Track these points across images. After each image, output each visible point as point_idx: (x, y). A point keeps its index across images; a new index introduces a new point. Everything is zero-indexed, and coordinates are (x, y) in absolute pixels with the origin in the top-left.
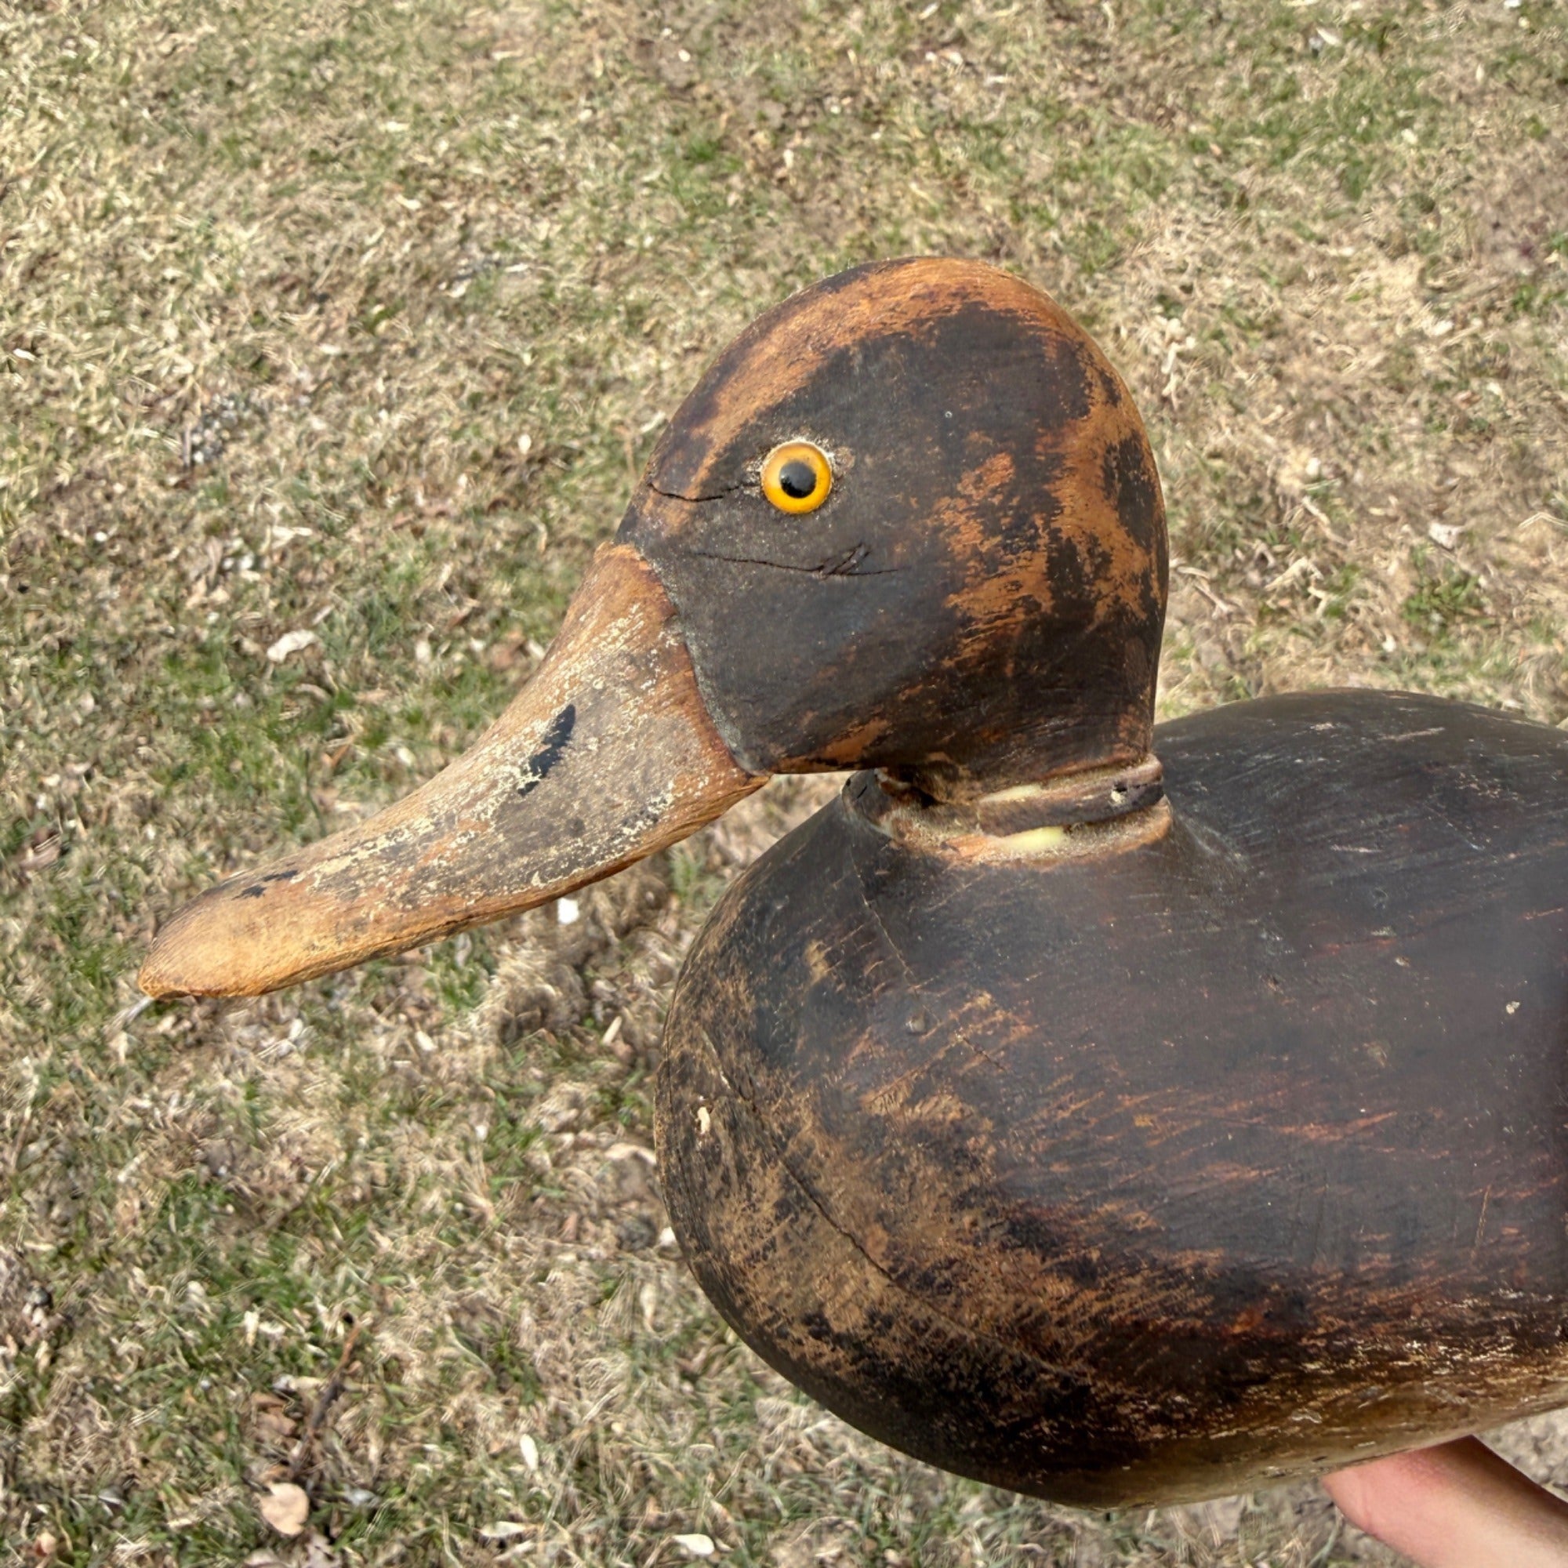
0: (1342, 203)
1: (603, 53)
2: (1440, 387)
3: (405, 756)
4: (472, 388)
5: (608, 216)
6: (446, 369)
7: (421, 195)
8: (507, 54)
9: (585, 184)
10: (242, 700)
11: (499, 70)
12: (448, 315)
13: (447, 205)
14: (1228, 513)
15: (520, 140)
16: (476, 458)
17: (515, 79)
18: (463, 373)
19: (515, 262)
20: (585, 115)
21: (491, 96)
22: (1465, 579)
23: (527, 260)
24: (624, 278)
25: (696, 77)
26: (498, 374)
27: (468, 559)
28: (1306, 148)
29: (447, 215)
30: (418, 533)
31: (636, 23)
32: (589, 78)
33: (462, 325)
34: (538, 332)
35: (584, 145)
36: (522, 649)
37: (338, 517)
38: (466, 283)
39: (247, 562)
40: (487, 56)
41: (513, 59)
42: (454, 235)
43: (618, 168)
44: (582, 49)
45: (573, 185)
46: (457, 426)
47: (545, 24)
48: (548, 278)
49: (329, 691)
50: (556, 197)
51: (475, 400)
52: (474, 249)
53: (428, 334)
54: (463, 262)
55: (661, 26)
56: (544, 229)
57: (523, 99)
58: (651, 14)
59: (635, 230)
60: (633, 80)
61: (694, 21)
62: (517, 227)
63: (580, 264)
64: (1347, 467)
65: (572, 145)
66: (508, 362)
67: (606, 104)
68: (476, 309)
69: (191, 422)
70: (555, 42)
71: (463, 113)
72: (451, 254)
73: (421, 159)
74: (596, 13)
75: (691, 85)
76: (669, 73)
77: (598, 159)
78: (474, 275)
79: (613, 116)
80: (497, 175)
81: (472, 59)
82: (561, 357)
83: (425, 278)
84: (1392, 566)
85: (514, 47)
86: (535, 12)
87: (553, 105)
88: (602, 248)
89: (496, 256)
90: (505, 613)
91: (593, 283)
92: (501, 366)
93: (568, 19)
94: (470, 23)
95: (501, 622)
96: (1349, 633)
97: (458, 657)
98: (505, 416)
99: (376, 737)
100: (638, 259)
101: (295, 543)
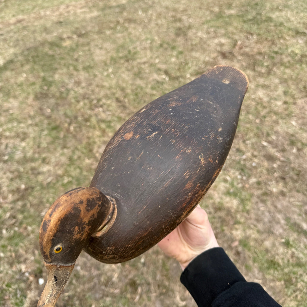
1: (33, 111)
3: (2, 255)
4: (11, 176)
6: (5, 173)
12: (5, 163)
16: (13, 190)
25: (52, 114)
27: (13, 211)
30: (2, 207)
31: (39, 105)
38: (8, 156)
45: (29, 135)
46: (9, 185)
52: (9, 149)
55: (44, 106)
58: (42, 104)
59: (42, 143)
61: (51, 105)
65: (28, 128)
72: (5, 151)
74: (31, 103)
78: (10, 154)
79: (36, 122)
82: (29, 169)
90: (22, 221)
97: (12, 231)
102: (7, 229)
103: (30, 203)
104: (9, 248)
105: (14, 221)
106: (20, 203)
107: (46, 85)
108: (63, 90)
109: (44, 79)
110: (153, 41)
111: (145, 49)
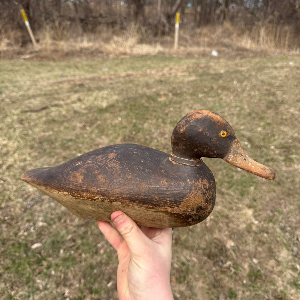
0: (240, 197)
2: (256, 233)
3: (53, 272)
10: (24, 255)
14: (217, 250)
22: (259, 271)
27: (75, 235)
28: (234, 187)
30: (66, 228)
36: (80, 254)
37: (52, 222)
39: (32, 228)
49: (42, 256)
64: (238, 245)
69: (29, 199)
84: (246, 266)
95: (78, 248)
96: (237, 278)
97: (68, 254)
99: (48, 267)
101: (43, 226)
102: (64, 250)
103: (92, 232)
104: (61, 268)
105: (72, 244)
106: (83, 229)
107: (135, 131)
108: (148, 137)
109: (135, 125)
110: (242, 109)
111: (233, 114)
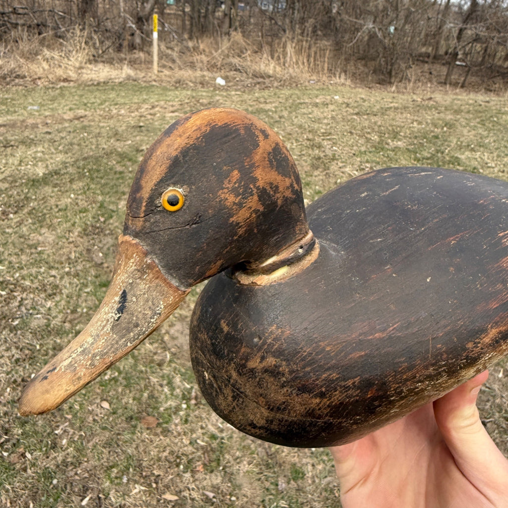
1: (75, 252)
4: (17, 356)
5: (72, 301)
6: (8, 349)
7: (7, 290)
8: (43, 248)
9: (65, 291)
11: (40, 253)
12: (11, 331)
13: (15, 294)
15: (45, 275)
16: (15, 381)
17: (45, 256)
18: (14, 351)
19: (37, 314)
20: (67, 269)
21: (36, 261)
23: (42, 313)
24: (76, 322)
25: (104, 261)
26: (27, 352)
27: (7, 420)
29: (15, 297)
31: (86, 244)
32: (69, 258)
33: (16, 334)
34: (43, 337)
35: (66, 279)
36: (23, 455)
38: (19, 320)
40: (36, 248)
41: (44, 250)
42: (17, 304)
43: (77, 286)
44: (68, 250)
45: (61, 290)
46: (9, 370)
47: (57, 241)
48: (48, 320)
50: (55, 294)
51: (17, 361)
52: (23, 309)
53: (3, 337)
54: (19, 313)
55: (94, 245)
56: (49, 304)
57: (47, 263)
58: (91, 242)
59: (80, 306)
60: (84, 260)
61: (105, 245)
62: (39, 303)
63: (60, 316)
65: (62, 278)
66: (30, 347)
67: (74, 266)
68: (21, 329)
70: (59, 246)
71: (25, 265)
72: (15, 310)
73: (9, 278)
74: (74, 239)
75: (102, 263)
76: (96, 259)
77: (70, 283)
78: (22, 317)
79: (76, 270)
80: (34, 286)
81: (31, 249)
82: (51, 347)
83: (4, 317)
85: (45, 247)
86: (53, 237)
87: (56, 265)
88: (69, 311)
89: (31, 311)
90: (18, 440)
91: (64, 322)
92: (28, 349)
93: (64, 240)
94: (31, 238)
98: (27, 367)
100: (81, 316)
107: (103, 215)
